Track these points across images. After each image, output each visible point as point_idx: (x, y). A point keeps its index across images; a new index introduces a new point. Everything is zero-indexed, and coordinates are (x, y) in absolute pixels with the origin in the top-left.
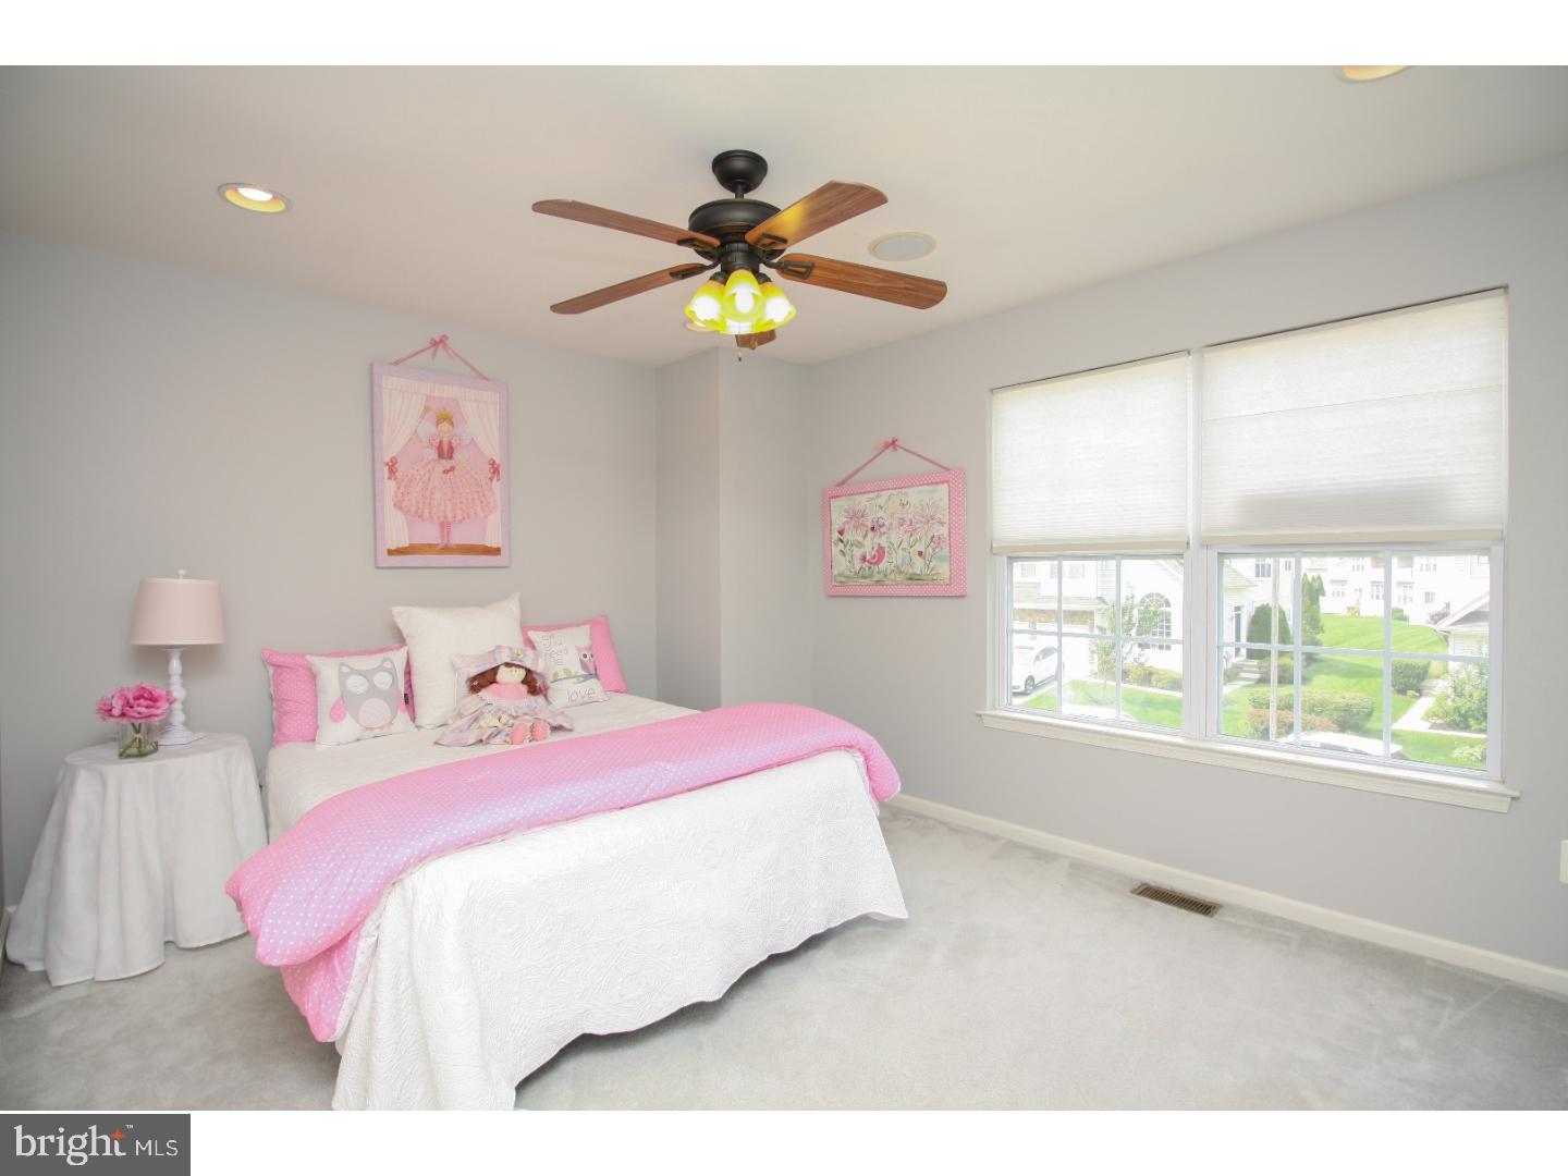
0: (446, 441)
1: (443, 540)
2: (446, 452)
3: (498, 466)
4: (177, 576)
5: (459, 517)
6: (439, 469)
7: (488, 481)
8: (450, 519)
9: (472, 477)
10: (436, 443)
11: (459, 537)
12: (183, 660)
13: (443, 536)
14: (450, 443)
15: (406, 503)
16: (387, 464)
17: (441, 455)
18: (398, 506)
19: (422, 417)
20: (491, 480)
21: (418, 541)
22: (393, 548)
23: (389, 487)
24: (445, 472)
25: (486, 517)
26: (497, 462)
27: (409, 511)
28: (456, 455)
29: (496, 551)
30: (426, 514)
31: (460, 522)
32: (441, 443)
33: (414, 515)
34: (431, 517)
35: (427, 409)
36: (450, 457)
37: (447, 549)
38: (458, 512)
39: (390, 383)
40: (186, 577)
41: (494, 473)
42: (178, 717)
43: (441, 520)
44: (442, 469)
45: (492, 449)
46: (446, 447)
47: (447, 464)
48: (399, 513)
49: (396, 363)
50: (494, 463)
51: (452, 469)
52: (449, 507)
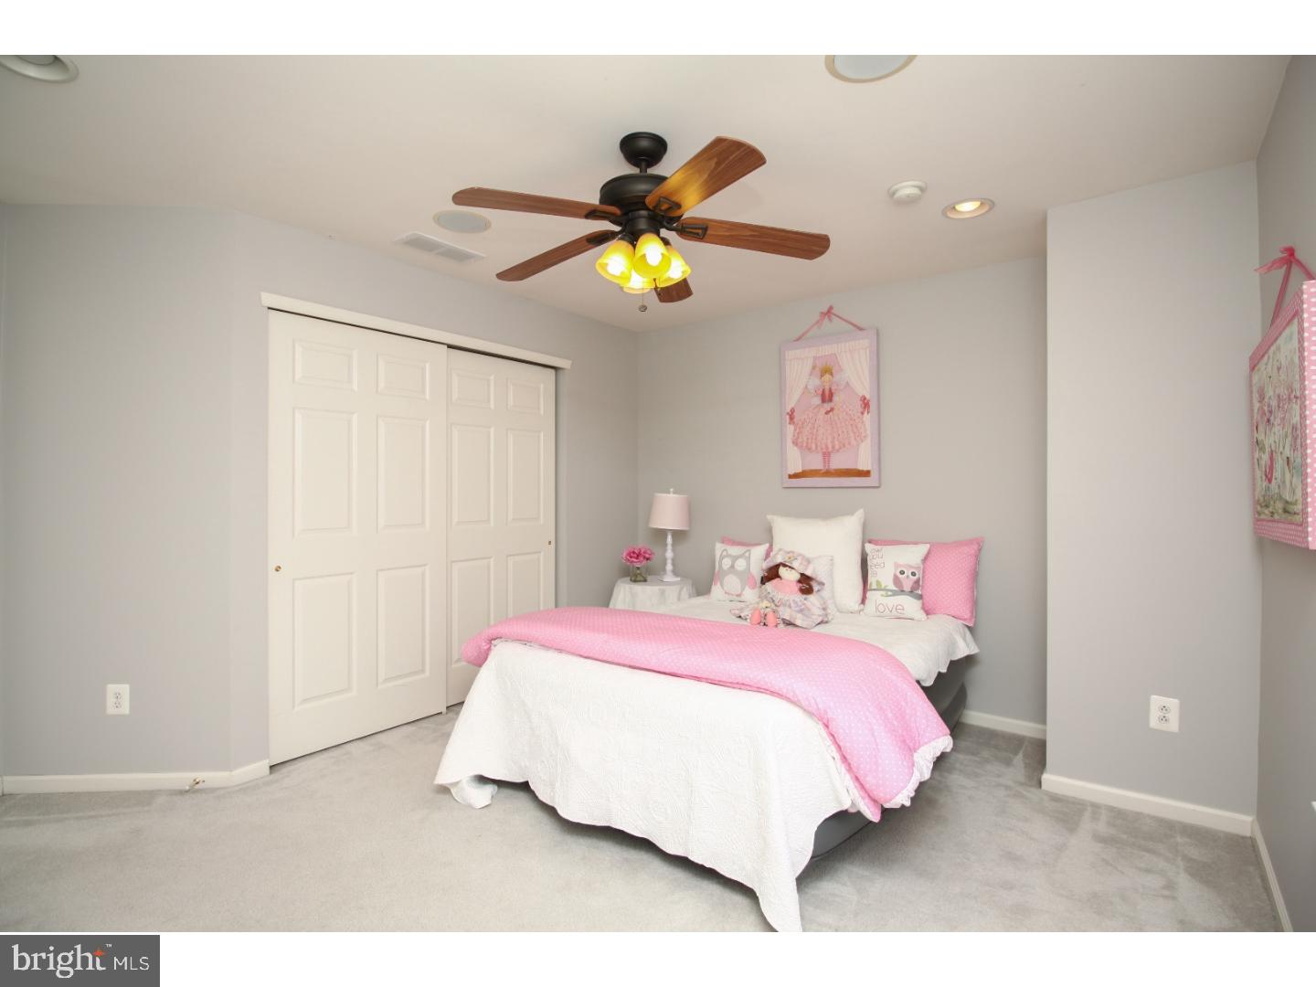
0: (827, 388)
1: (825, 466)
2: (827, 397)
3: (868, 401)
4: (669, 493)
5: (837, 447)
6: (823, 411)
7: (860, 414)
8: (830, 449)
9: (847, 414)
10: (820, 392)
11: (838, 462)
12: (673, 536)
13: (825, 462)
14: (830, 390)
15: (800, 440)
16: (788, 414)
17: (823, 401)
18: (795, 443)
19: (811, 375)
20: (862, 413)
21: (808, 468)
22: (792, 472)
23: (790, 429)
24: (827, 413)
25: (858, 445)
26: (868, 397)
27: (802, 446)
28: (836, 398)
29: (867, 474)
30: (814, 446)
31: (838, 451)
32: (824, 390)
33: (805, 448)
34: (816, 448)
35: (814, 368)
36: (831, 400)
37: (828, 473)
38: (836, 443)
39: (790, 354)
40: (674, 493)
41: (865, 407)
42: (669, 567)
43: (824, 450)
44: (824, 412)
45: (863, 387)
46: (827, 393)
47: (827, 406)
48: (796, 448)
49: (798, 340)
50: (865, 399)
51: (832, 410)
52: (829, 441)
